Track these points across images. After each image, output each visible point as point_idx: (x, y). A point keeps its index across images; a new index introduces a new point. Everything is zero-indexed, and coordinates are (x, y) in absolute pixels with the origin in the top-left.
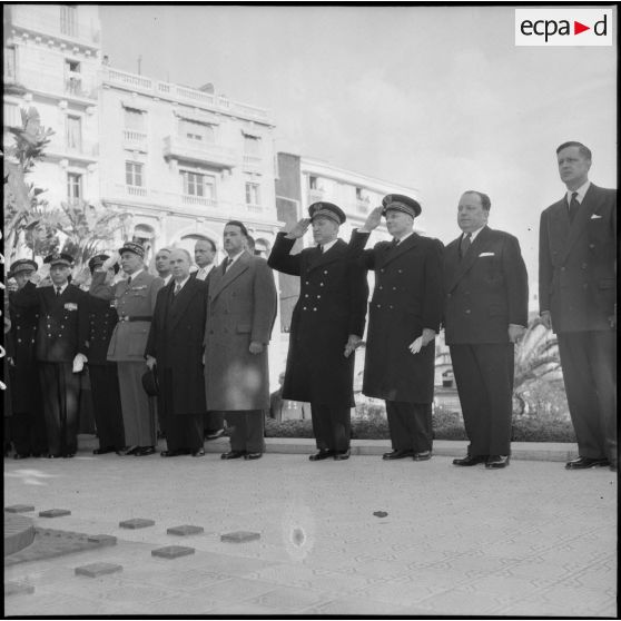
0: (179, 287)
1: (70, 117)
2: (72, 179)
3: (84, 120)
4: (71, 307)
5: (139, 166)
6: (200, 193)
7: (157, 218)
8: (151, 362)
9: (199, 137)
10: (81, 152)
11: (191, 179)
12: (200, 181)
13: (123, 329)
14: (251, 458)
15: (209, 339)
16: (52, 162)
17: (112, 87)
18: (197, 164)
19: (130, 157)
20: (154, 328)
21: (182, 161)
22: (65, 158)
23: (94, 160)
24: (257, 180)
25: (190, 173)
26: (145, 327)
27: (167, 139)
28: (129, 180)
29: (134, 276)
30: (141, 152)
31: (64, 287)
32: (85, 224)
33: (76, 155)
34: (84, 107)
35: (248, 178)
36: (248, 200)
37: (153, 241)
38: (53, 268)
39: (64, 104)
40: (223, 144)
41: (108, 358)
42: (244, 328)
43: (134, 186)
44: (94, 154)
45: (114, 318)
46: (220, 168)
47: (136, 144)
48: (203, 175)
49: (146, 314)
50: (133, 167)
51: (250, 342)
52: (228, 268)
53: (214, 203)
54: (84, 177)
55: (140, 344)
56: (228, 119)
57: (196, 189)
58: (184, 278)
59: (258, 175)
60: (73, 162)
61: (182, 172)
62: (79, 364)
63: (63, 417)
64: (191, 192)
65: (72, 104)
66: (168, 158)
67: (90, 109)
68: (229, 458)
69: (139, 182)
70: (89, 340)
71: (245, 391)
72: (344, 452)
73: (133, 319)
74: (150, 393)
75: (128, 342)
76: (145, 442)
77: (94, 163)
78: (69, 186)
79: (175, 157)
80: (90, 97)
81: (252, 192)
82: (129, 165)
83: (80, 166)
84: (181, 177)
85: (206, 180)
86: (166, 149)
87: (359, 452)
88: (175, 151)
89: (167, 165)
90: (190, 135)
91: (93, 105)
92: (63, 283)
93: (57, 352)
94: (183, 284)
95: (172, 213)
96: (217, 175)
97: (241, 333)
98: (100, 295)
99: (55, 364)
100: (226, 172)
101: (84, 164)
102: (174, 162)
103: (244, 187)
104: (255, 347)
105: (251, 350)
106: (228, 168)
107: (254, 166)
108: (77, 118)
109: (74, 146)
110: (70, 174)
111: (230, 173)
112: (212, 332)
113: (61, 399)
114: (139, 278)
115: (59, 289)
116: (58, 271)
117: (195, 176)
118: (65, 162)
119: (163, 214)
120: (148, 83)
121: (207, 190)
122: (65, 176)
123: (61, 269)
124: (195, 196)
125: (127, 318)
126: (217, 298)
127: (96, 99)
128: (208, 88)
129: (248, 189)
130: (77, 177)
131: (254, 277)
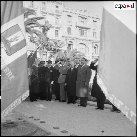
0: (72, 69)
1: (56, 18)
2: (56, 31)
3: (59, 19)
4: (51, 71)
5: (70, 28)
6: (83, 34)
7: (74, 40)
8: (66, 84)
9: (83, 22)
10: (58, 25)
11: (81, 31)
12: (83, 32)
13: (61, 76)
14: (84, 107)
15: (77, 82)
16: (52, 28)
17: (65, 11)
18: (83, 28)
19: (68, 26)
20: (67, 77)
21: (79, 27)
22: (55, 27)
23: (61, 27)
24: (96, 31)
25: (81, 30)
26: (65, 76)
27: (76, 23)
28: (68, 32)
29: (63, 66)
30: (71, 25)
31: (50, 67)
32: (57, 45)
33: (57, 26)
34: (59, 16)
35: (94, 31)
36: (94, 36)
37: (72, 45)
38: (48, 63)
39: (55, 15)
40: (88, 23)
41: (58, 82)
42: (84, 80)
43: (69, 33)
44: (61, 26)
45: (59, 74)
46: (87, 29)
47: (70, 24)
48: (84, 30)
49: (65, 74)
50: (69, 29)
51: (85, 83)
52: (82, 67)
53: (86, 36)
54: (59, 31)
55: (64, 80)
56: (90, 18)
57: (82, 33)
58: (73, 67)
59: (96, 30)
60: (56, 28)
61: (79, 29)
62: (52, 83)
63: (49, 92)
64: (81, 34)
65: (57, 15)
66: (76, 27)
67: (60, 16)
68: (80, 106)
69: (70, 32)
70: (55, 78)
71: (83, 93)
72: (103, 108)
73: (63, 75)
74: (65, 90)
75: (61, 79)
76: (64, 99)
77: (61, 28)
78: (56, 33)
79: (78, 26)
80: (60, 14)
81: (95, 34)
82: (68, 28)
83: (58, 29)
84: (79, 31)
85: (85, 31)
86: (76, 25)
87: (106, 108)
88: (78, 25)
89: (76, 28)
90: (81, 21)
91: (61, 15)
92: (50, 66)
93: (48, 80)
94: (73, 69)
95: (77, 39)
96: (87, 30)
97: (83, 81)
98: (57, 69)
99: (48, 82)
100: (89, 30)
101: (59, 28)
102: (78, 28)
103: (93, 33)
104: (86, 84)
105: (85, 85)
106: (89, 29)
107: (95, 28)
108: (58, 18)
109: (57, 24)
110: (56, 30)
111: (90, 30)
112: (77, 81)
113: (49, 89)
114: (64, 66)
115: (49, 67)
116: (49, 64)
117: (82, 31)
118: (55, 28)
119: (75, 39)
120: (73, 10)
121: (85, 34)
122: (55, 31)
123: (50, 64)
124: (82, 35)
125: (62, 74)
126: (79, 73)
127: (62, 14)
128: (86, 11)
129: (94, 33)
130: (57, 31)
131: (87, 70)
